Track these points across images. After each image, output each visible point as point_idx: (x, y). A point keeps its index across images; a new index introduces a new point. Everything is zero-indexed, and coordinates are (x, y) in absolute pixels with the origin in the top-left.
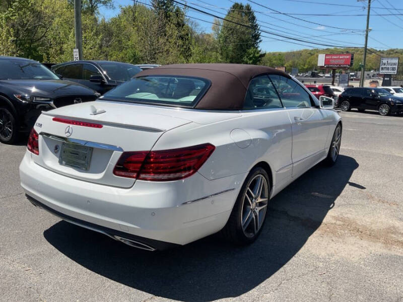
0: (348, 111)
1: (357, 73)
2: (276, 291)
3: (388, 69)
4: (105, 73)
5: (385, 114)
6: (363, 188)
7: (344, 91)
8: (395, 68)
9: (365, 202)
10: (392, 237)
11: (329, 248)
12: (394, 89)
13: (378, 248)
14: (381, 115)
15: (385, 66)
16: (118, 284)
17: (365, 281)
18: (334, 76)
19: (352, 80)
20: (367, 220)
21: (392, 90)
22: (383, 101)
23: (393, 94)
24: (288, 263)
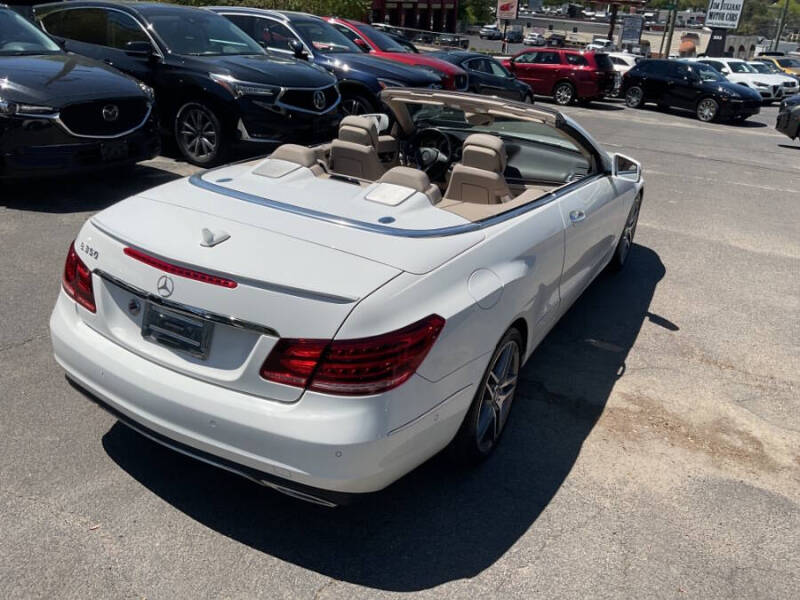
0: (638, 107)
1: (658, 13)
2: (537, 562)
3: (721, 16)
4: (150, 27)
5: (709, 118)
6: (673, 327)
7: (635, 64)
8: (736, 15)
9: (678, 362)
10: (723, 441)
11: (618, 466)
12: (730, 64)
13: (699, 465)
14: (699, 120)
15: (717, 11)
16: (266, 556)
17: (680, 537)
18: (613, 19)
19: (648, 29)
20: (682, 403)
21: (727, 65)
22: (708, 92)
23: (727, 74)
24: (553, 500)
